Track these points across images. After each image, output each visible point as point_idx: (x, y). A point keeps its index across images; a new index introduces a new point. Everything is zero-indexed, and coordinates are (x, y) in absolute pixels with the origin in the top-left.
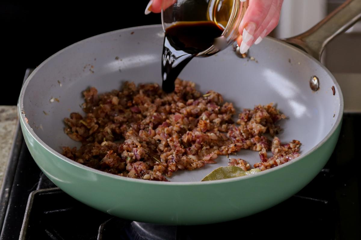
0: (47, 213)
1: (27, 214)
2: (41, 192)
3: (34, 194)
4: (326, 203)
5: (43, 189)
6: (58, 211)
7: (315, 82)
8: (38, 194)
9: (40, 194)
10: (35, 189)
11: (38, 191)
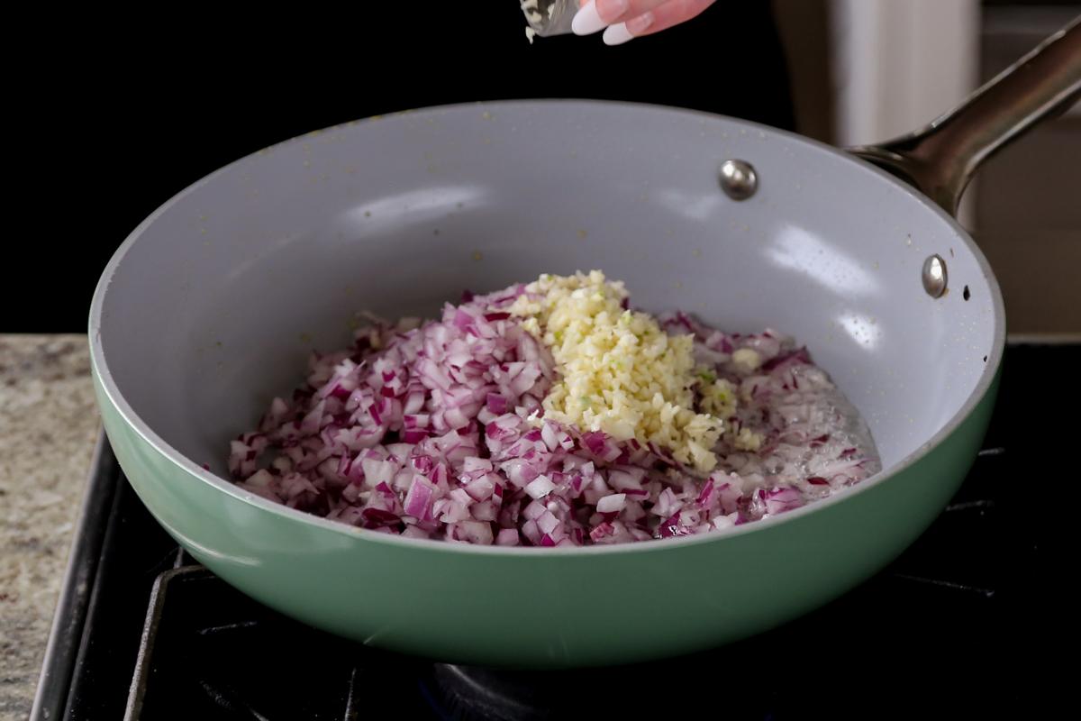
0: (204, 632)
1: (149, 636)
2: (189, 575)
3: (167, 579)
4: (989, 594)
5: (190, 567)
6: (234, 626)
7: (936, 272)
8: (179, 577)
9: (184, 580)
10: (170, 566)
11: (180, 571)
